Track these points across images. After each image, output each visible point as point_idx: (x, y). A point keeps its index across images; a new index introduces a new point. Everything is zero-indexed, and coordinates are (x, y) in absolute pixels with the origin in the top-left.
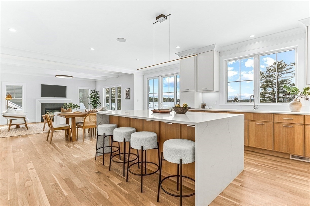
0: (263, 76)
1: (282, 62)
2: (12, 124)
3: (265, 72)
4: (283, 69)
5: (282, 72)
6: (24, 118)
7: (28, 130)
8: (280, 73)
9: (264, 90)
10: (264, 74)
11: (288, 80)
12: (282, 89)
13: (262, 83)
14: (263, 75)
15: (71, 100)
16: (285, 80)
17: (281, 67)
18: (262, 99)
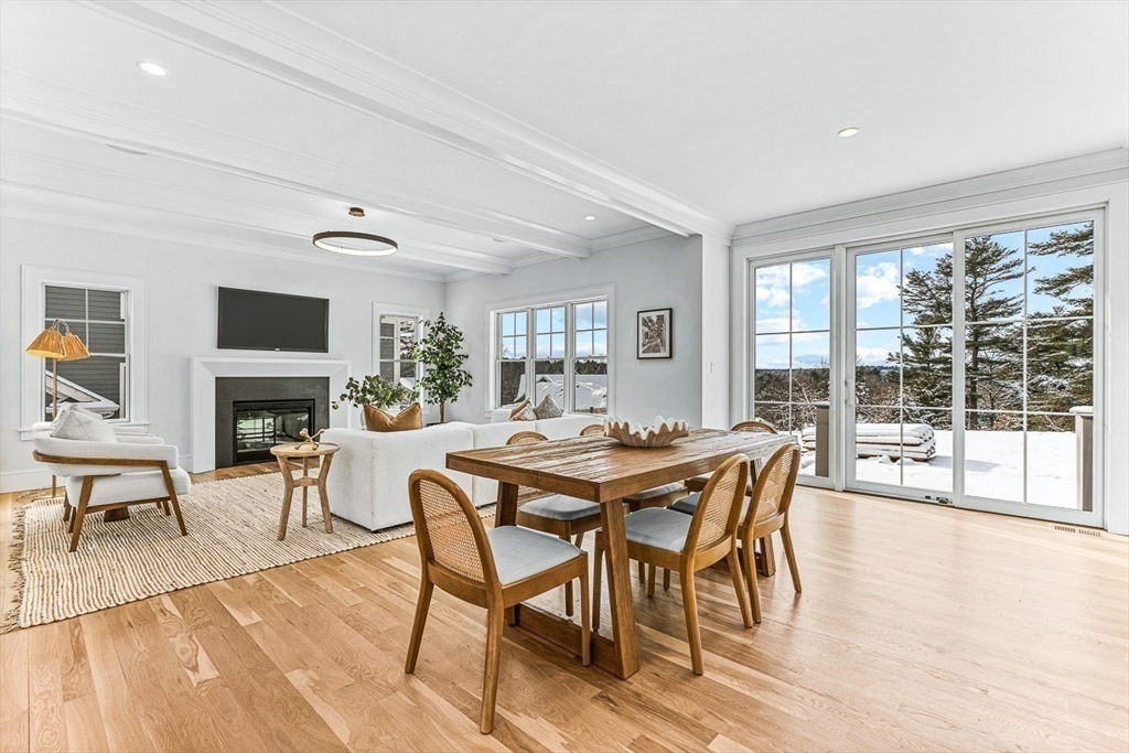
0: (925, 289)
1: (989, 242)
2: (91, 503)
3: (933, 276)
4: (992, 267)
5: (988, 277)
6: (163, 465)
7: (185, 534)
8: (980, 280)
9: (925, 337)
10: (928, 282)
11: (1010, 303)
12: (987, 333)
13: (920, 312)
14: (927, 286)
15: (348, 363)
16: (1000, 303)
17: (985, 259)
18: (918, 365)
